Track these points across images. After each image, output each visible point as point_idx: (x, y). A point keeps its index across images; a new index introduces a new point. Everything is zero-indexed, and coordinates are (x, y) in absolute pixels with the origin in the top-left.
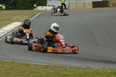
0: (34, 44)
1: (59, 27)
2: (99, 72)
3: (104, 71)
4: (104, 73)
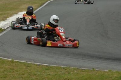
0: (33, 37)
1: (58, 19)
2: (105, 76)
3: (110, 74)
4: (110, 77)
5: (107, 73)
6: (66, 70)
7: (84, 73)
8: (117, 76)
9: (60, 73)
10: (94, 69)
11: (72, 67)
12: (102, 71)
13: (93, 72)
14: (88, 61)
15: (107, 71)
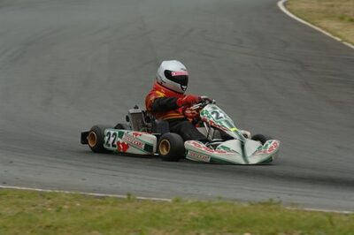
2: (162, 216)
3: (177, 210)
4: (178, 217)
5: (170, 206)
6: (49, 199)
7: (102, 207)
8: (196, 216)
9: (33, 208)
10: (132, 197)
11: (67, 192)
12: (154, 201)
13: (128, 204)
14: (117, 173)
15: (170, 200)
